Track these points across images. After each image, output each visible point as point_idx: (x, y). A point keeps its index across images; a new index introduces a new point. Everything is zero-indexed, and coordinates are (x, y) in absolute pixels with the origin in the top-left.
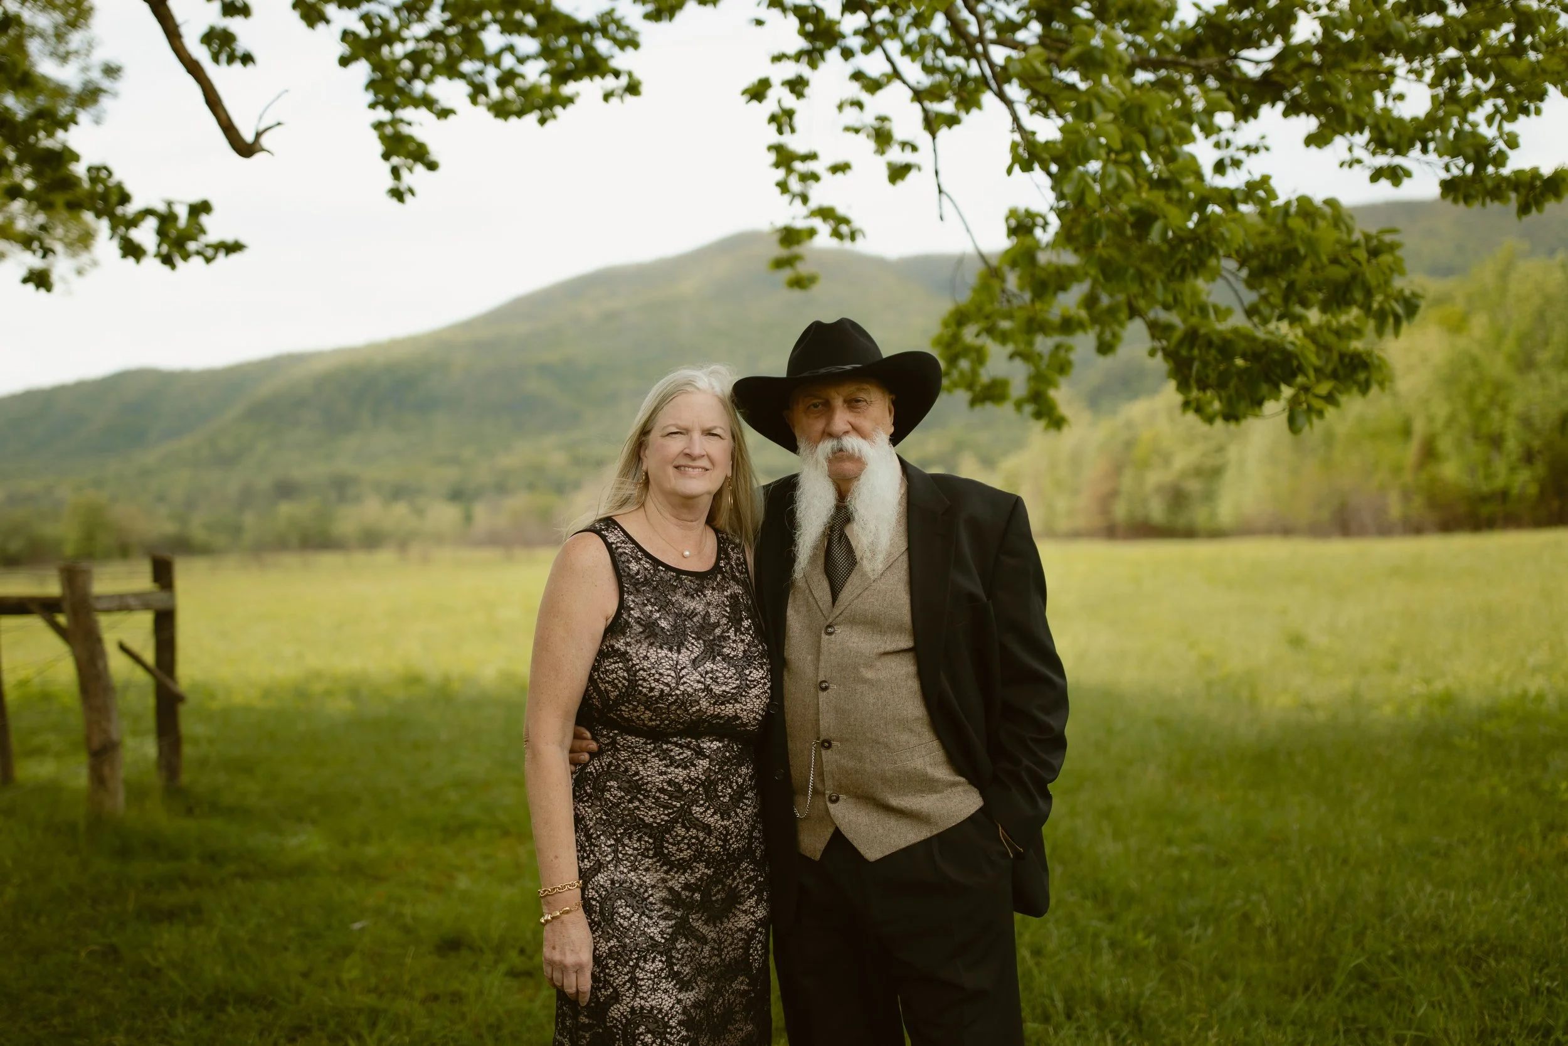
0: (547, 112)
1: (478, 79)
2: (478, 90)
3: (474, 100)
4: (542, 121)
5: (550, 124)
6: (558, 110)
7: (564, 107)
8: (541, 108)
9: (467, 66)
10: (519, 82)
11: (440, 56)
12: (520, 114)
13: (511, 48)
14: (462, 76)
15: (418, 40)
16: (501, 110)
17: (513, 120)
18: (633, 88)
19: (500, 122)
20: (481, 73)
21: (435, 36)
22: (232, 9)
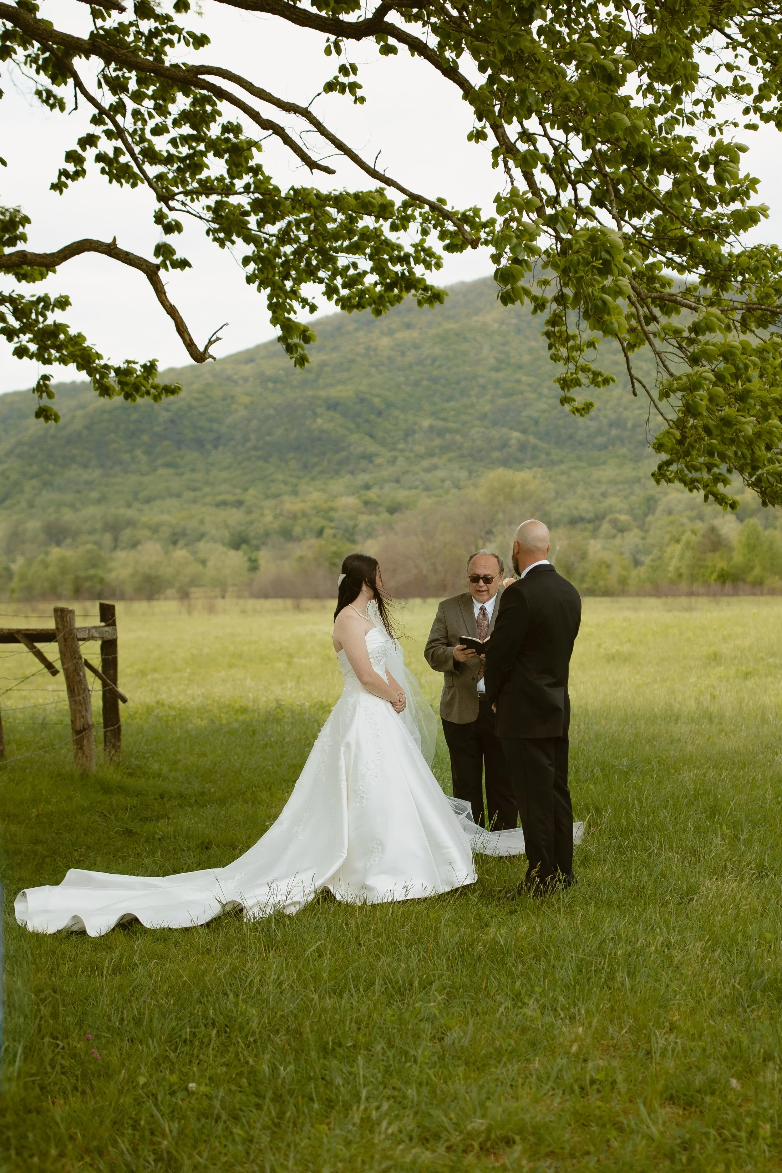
0: (381, 308)
1: (330, 282)
2: (331, 291)
3: (328, 296)
4: (377, 313)
5: (383, 315)
6: (389, 306)
7: (393, 305)
8: (375, 305)
9: (323, 274)
10: (361, 286)
12: (360, 307)
13: (354, 265)
14: (320, 281)
16: (347, 305)
17: (355, 312)
20: (333, 279)
22: (169, 229)
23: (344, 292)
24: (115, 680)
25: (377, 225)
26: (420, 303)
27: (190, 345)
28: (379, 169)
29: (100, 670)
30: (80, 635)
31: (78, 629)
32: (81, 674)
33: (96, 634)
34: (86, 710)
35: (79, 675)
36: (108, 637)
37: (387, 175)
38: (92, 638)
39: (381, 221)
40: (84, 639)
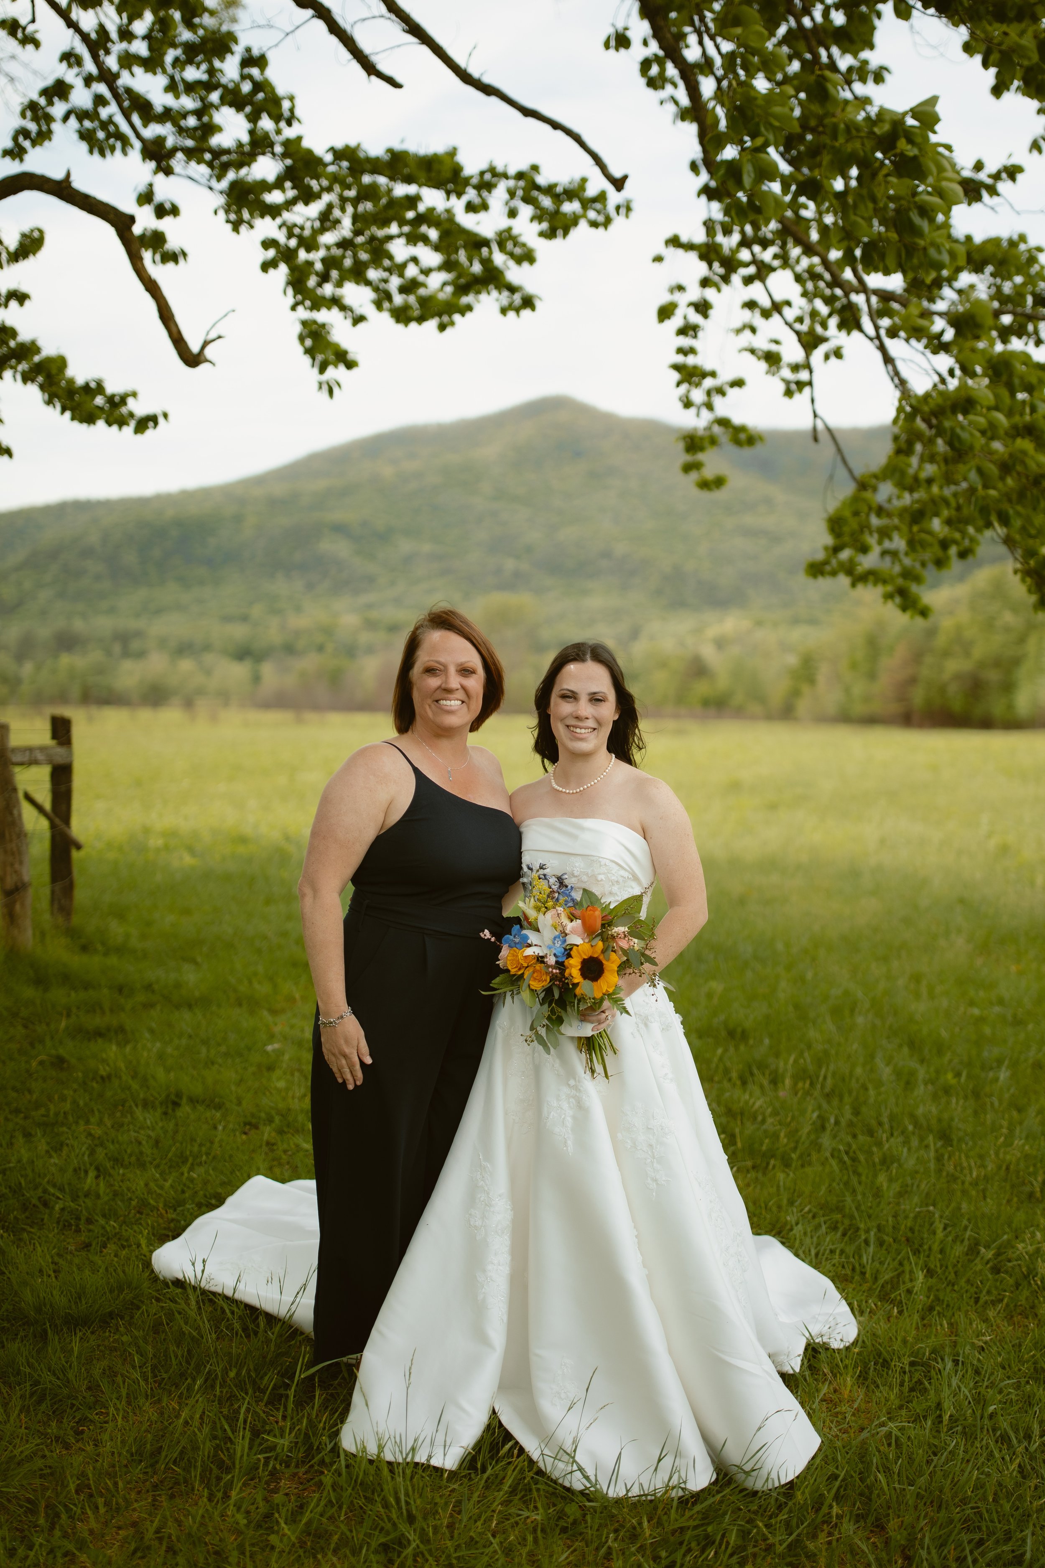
0: (445, 318)
1: (382, 286)
2: (382, 298)
3: (378, 305)
4: (442, 327)
5: (449, 330)
6: (457, 317)
7: (463, 315)
8: (440, 316)
9: (373, 274)
10: (422, 291)
11: (348, 262)
12: (421, 319)
13: (415, 260)
14: (368, 283)
15: (328, 248)
16: (402, 316)
17: (413, 325)
18: (528, 303)
19: (400, 327)
20: (386, 281)
21: (344, 244)
22: (161, 211)
23: (398, 299)
24: (67, 820)
25: (448, 205)
26: (504, 311)
27: (178, 341)
28: (475, 71)
29: (48, 806)
30: (17, 758)
31: (14, 750)
32: (15, 812)
33: (40, 756)
34: (21, 863)
35: (11, 814)
36: (60, 760)
37: (487, 80)
38: (33, 762)
39: (453, 198)
40: (21, 764)
